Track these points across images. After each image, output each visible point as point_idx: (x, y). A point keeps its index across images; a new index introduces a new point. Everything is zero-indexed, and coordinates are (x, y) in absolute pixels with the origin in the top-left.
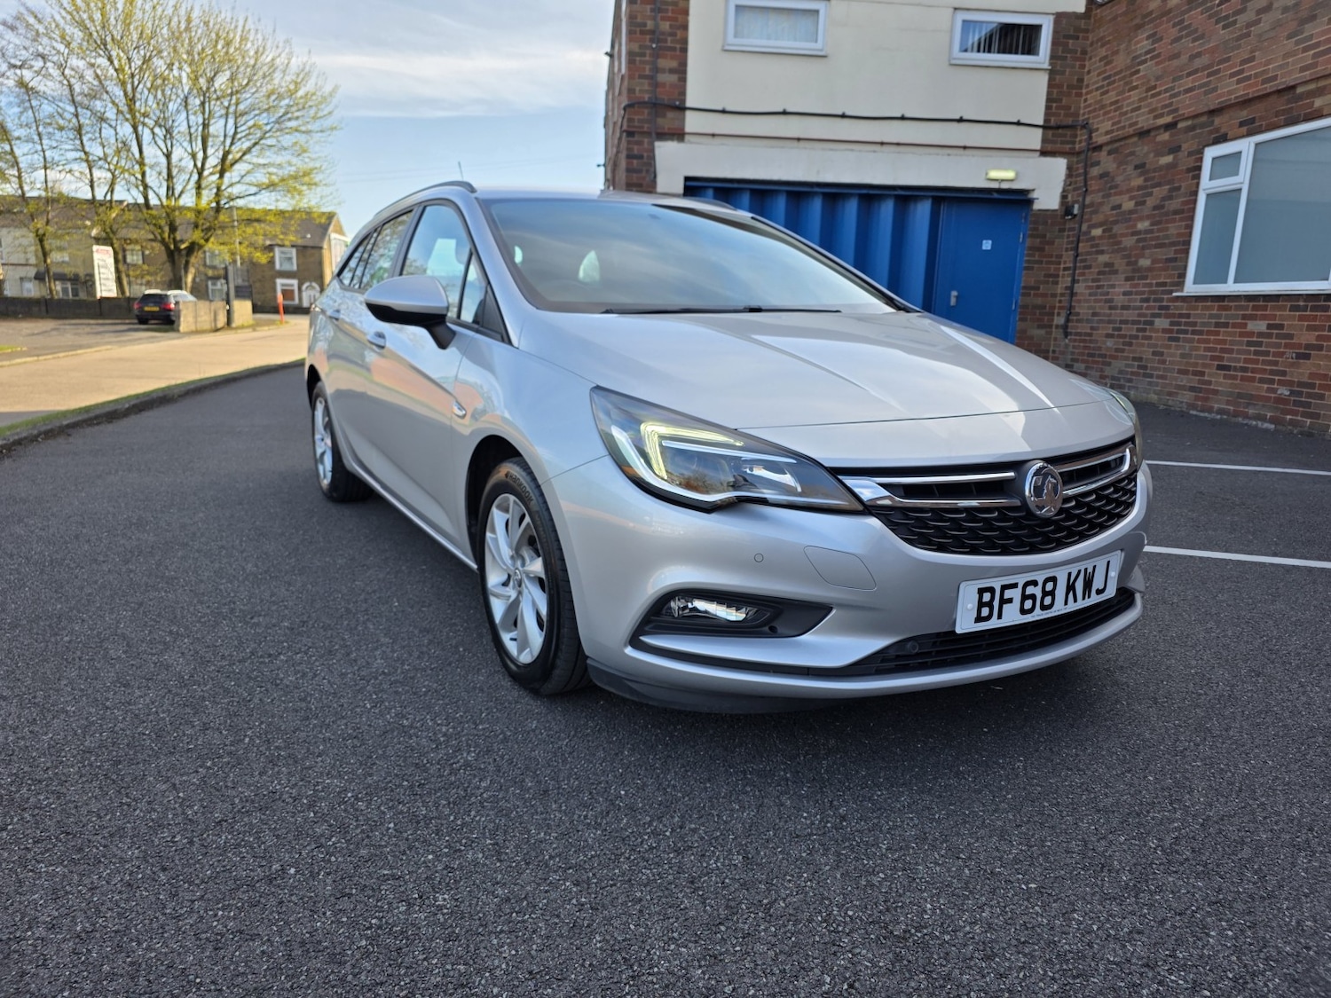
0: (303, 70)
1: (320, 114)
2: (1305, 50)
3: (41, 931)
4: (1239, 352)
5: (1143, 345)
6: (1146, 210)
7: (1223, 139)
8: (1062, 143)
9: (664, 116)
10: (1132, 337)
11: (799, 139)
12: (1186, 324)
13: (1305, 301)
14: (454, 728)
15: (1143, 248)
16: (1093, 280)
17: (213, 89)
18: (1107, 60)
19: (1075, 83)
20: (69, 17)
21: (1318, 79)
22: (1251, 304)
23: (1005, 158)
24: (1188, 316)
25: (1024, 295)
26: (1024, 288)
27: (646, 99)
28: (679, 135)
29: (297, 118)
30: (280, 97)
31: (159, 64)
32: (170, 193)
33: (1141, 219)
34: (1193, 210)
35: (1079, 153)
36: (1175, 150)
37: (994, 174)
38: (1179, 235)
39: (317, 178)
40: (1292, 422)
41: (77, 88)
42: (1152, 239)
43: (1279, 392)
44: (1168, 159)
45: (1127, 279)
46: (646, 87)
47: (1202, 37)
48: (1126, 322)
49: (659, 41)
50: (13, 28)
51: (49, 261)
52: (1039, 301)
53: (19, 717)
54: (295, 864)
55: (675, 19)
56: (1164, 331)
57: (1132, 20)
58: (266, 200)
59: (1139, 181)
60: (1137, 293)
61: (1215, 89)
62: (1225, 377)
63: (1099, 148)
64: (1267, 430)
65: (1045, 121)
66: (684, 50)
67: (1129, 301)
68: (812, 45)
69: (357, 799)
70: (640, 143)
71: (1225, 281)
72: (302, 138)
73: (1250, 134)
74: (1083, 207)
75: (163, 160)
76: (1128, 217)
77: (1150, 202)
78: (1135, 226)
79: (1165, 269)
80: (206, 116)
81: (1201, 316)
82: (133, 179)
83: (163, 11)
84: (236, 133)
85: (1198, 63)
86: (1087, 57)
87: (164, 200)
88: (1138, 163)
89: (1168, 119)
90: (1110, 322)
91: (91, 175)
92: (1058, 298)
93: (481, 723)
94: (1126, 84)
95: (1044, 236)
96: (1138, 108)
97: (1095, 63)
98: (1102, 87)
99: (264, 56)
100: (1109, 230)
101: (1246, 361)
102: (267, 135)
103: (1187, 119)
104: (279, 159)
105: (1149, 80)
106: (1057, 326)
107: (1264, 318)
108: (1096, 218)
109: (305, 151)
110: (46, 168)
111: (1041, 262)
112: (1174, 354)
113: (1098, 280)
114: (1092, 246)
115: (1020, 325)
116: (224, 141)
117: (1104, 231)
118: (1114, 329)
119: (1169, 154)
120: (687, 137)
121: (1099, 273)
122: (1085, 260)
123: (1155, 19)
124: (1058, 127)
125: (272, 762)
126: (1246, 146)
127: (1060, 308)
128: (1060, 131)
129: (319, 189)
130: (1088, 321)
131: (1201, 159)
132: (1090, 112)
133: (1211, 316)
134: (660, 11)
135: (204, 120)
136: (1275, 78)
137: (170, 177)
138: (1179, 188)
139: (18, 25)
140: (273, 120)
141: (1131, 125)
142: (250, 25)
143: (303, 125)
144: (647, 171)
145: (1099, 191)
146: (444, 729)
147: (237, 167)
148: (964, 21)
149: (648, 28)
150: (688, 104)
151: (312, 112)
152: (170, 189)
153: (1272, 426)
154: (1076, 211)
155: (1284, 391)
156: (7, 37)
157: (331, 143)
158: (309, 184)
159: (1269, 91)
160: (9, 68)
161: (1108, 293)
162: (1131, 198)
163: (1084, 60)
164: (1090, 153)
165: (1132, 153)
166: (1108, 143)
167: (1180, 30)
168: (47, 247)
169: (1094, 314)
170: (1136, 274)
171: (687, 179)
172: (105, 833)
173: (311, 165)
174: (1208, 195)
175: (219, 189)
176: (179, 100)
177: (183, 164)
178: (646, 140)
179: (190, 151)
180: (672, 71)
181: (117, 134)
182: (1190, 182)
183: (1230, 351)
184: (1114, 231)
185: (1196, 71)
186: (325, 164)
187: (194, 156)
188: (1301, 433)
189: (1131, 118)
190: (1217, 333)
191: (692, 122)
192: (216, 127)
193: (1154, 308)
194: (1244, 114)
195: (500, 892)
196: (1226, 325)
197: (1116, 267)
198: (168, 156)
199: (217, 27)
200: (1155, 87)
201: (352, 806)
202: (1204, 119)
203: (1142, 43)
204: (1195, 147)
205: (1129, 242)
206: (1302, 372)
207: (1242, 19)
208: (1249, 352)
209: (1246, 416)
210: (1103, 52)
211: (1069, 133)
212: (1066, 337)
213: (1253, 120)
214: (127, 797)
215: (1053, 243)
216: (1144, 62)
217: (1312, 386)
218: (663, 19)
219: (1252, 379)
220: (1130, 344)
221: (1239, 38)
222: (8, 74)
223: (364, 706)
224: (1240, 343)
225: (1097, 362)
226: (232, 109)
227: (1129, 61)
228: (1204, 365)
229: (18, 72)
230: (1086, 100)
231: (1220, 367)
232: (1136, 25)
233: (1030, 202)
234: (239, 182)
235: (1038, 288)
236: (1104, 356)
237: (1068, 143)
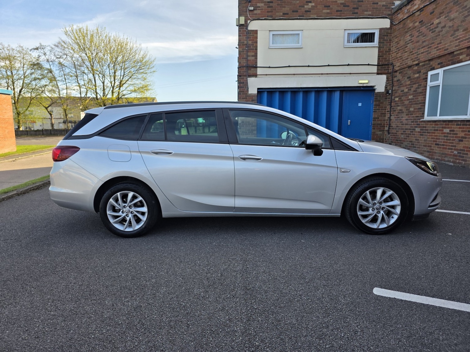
0: (145, 54)
1: (150, 67)
2: (456, 40)
3: (73, 284)
4: (442, 139)
5: (412, 137)
6: (411, 92)
7: (433, 69)
8: (384, 70)
9: (251, 70)
10: (409, 134)
11: (294, 74)
12: (425, 130)
13: (460, 122)
14: (164, 249)
15: (411, 104)
16: (397, 115)
17: (117, 61)
18: (397, 43)
19: (388, 50)
20: (74, 42)
21: (460, 50)
22: (444, 123)
23: (364, 76)
24: (426, 127)
25: (374, 120)
26: (374, 118)
27: (245, 65)
28: (255, 75)
29: (143, 69)
30: (138, 63)
31: (101, 55)
32: (104, 95)
33: (410, 95)
34: (426, 92)
35: (390, 73)
36: (419, 72)
37: (361, 82)
38: (422, 100)
39: (150, 87)
40: (459, 163)
41: (76, 63)
42: (414, 102)
43: (454, 153)
44: (417, 75)
45: (407, 115)
46: (245, 62)
47: (425, 36)
48: (407, 129)
49: (248, 47)
50: (57, 46)
51: (67, 117)
52: (379, 122)
53: (66, 246)
54: (124, 274)
55: (253, 40)
56: (419, 132)
57: (404, 30)
58: (133, 95)
59: (408, 83)
60: (410, 120)
61: (430, 53)
62: (438, 147)
63: (396, 71)
64: (451, 165)
65: (378, 63)
66: (256, 49)
67: (408, 122)
68: (298, 45)
69: (139, 263)
70: (243, 79)
71: (436, 116)
72: (145, 75)
73: (441, 67)
74: (392, 91)
75: (102, 84)
76: (406, 94)
77: (413, 89)
78: (408, 97)
79: (418, 112)
80: (115, 70)
81: (430, 127)
82: (93, 91)
83: (102, 38)
84: (124, 75)
85: (425, 44)
86: (392, 42)
87: (102, 97)
88: (408, 76)
89: (416, 62)
90: (402, 129)
91: (80, 90)
92: (386, 121)
93: (170, 248)
94: (404, 50)
95: (380, 101)
96: (408, 59)
97: (394, 44)
98: (396, 51)
99: (133, 50)
100: (401, 98)
101: (444, 142)
102: (134, 75)
103: (422, 62)
104: (137, 82)
105: (410, 50)
106: (386, 131)
107: (448, 128)
108: (397, 95)
109: (145, 79)
110: (67, 89)
111: (379, 109)
112: (422, 140)
113: (398, 115)
114: (396, 104)
115: (373, 131)
116: (120, 78)
117: (399, 99)
118: (404, 131)
119: (417, 74)
120: (258, 76)
121: (398, 113)
122: (393, 109)
123: (412, 29)
124: (383, 65)
125: (121, 255)
126: (440, 71)
127: (387, 124)
128: (383, 66)
129: (150, 91)
130: (396, 129)
131: (427, 75)
132: (393, 60)
133: (433, 127)
134: (248, 38)
135: (114, 71)
136: (447, 49)
137: (104, 90)
138: (421, 85)
139: (59, 45)
140: (136, 70)
141: (406, 64)
142: (129, 40)
143: (145, 71)
144: (246, 87)
145: (397, 85)
146: (161, 249)
147: (124, 85)
148: (348, 33)
149: (245, 43)
150: (258, 66)
151: (148, 67)
152: (104, 93)
153: (453, 164)
154: (390, 92)
155: (456, 152)
156: (56, 49)
157: (153, 76)
158: (146, 90)
159: (446, 53)
160: (56, 58)
161: (401, 120)
162: (407, 88)
163: (391, 43)
164: (394, 73)
165: (406, 73)
166: (399, 70)
167: (419, 34)
168: (67, 113)
169: (397, 127)
170: (409, 113)
171: (258, 89)
172: (85, 268)
173: (147, 83)
174: (430, 87)
175: (119, 93)
176: (107, 66)
177: (108, 85)
178: (245, 78)
179: (110, 81)
180: (252, 56)
181: (88, 77)
182: (424, 83)
183: (439, 139)
184: (402, 99)
185: (424, 47)
186: (152, 83)
187: (111, 82)
188: (462, 166)
189: (406, 61)
190: (435, 133)
191: (259, 71)
192: (118, 73)
193: (415, 124)
194: (439, 61)
195: (166, 279)
196: (437, 130)
197: (403, 111)
198: (103, 83)
199: (118, 42)
200: (412, 52)
201: (138, 264)
202: (427, 62)
203: (408, 38)
204: (425, 72)
205: (407, 102)
206: (461, 146)
207: (437, 30)
208: (444, 139)
209: (445, 161)
210: (396, 40)
211: (386, 67)
212: (389, 134)
213: (442, 63)
214: (90, 261)
215: (383, 103)
216: (409, 43)
217: (464, 150)
218: (249, 40)
219: (446, 148)
220: (408, 137)
221: (437, 36)
222: (56, 60)
223: (144, 244)
224: (442, 136)
225: (399, 143)
226: (123, 67)
227: (404, 43)
228: (431, 144)
229: (59, 59)
230: (392, 56)
231: (436, 144)
232: (406, 31)
233: (375, 90)
234: (125, 90)
235: (379, 118)
236: (401, 141)
237: (387, 70)
